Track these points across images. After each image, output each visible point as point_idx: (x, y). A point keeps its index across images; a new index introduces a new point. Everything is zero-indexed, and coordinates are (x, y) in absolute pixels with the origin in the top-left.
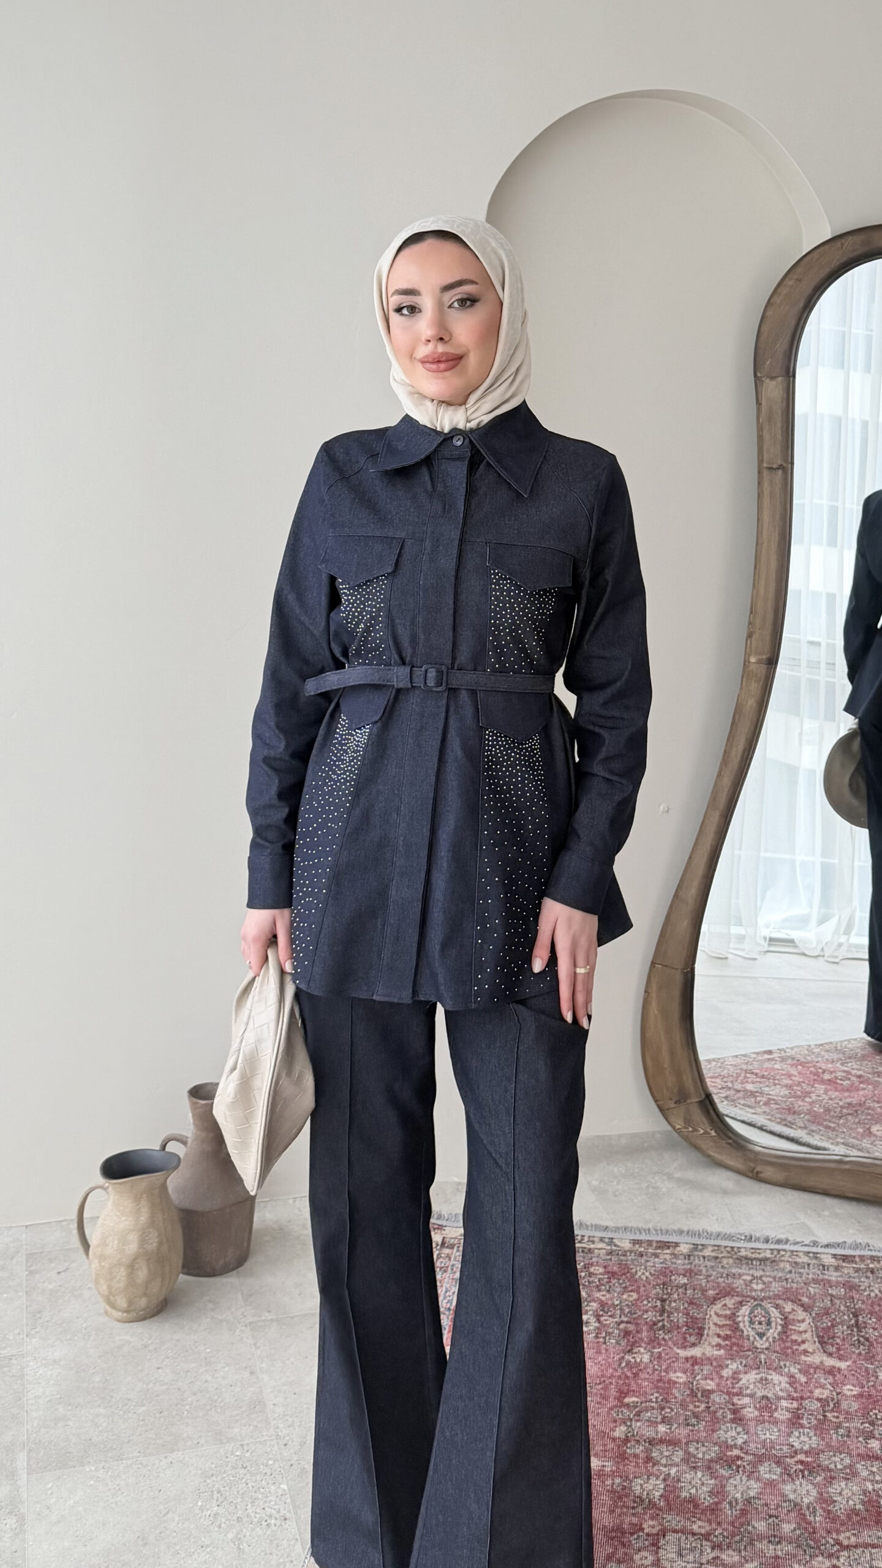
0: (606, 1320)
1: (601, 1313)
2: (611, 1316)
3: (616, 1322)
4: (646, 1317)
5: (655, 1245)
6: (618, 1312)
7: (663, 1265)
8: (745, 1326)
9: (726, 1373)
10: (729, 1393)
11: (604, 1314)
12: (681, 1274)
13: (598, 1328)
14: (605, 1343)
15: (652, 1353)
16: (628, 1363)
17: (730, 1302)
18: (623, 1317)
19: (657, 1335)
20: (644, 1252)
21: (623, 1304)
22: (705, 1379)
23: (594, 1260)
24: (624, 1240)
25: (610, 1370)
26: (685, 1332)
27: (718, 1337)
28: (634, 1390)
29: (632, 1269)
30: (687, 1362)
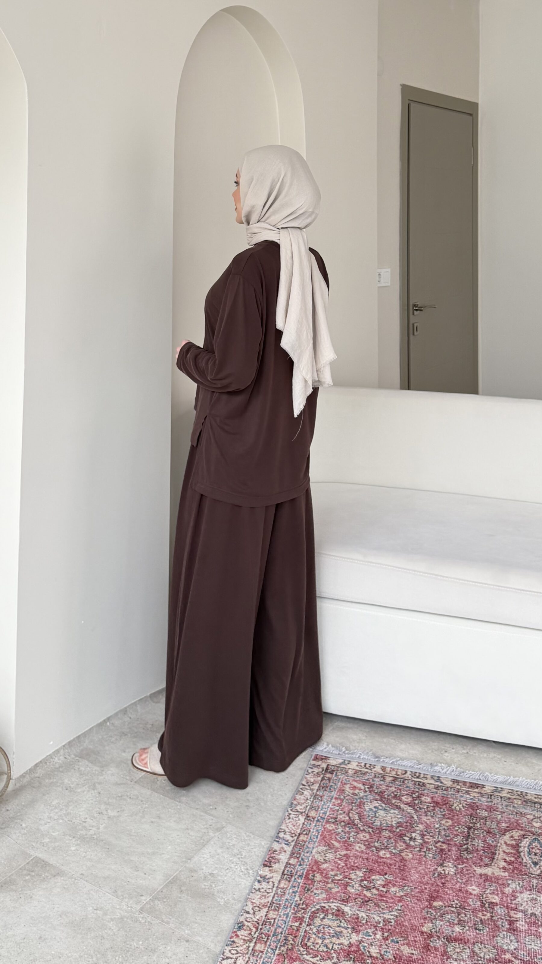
0: (428, 839)
1: (425, 833)
2: (431, 836)
3: (435, 841)
4: (456, 840)
5: (468, 785)
6: (437, 833)
7: (472, 801)
8: (524, 856)
9: (508, 890)
10: (507, 907)
11: (428, 835)
12: (483, 809)
13: (422, 845)
14: (425, 856)
15: (457, 868)
16: (440, 874)
17: (516, 834)
18: (440, 837)
19: (462, 855)
20: (460, 789)
21: (441, 828)
22: (492, 893)
23: (426, 791)
24: (447, 779)
25: (426, 878)
26: (482, 855)
27: (505, 861)
28: (441, 896)
29: (450, 801)
30: (481, 878)
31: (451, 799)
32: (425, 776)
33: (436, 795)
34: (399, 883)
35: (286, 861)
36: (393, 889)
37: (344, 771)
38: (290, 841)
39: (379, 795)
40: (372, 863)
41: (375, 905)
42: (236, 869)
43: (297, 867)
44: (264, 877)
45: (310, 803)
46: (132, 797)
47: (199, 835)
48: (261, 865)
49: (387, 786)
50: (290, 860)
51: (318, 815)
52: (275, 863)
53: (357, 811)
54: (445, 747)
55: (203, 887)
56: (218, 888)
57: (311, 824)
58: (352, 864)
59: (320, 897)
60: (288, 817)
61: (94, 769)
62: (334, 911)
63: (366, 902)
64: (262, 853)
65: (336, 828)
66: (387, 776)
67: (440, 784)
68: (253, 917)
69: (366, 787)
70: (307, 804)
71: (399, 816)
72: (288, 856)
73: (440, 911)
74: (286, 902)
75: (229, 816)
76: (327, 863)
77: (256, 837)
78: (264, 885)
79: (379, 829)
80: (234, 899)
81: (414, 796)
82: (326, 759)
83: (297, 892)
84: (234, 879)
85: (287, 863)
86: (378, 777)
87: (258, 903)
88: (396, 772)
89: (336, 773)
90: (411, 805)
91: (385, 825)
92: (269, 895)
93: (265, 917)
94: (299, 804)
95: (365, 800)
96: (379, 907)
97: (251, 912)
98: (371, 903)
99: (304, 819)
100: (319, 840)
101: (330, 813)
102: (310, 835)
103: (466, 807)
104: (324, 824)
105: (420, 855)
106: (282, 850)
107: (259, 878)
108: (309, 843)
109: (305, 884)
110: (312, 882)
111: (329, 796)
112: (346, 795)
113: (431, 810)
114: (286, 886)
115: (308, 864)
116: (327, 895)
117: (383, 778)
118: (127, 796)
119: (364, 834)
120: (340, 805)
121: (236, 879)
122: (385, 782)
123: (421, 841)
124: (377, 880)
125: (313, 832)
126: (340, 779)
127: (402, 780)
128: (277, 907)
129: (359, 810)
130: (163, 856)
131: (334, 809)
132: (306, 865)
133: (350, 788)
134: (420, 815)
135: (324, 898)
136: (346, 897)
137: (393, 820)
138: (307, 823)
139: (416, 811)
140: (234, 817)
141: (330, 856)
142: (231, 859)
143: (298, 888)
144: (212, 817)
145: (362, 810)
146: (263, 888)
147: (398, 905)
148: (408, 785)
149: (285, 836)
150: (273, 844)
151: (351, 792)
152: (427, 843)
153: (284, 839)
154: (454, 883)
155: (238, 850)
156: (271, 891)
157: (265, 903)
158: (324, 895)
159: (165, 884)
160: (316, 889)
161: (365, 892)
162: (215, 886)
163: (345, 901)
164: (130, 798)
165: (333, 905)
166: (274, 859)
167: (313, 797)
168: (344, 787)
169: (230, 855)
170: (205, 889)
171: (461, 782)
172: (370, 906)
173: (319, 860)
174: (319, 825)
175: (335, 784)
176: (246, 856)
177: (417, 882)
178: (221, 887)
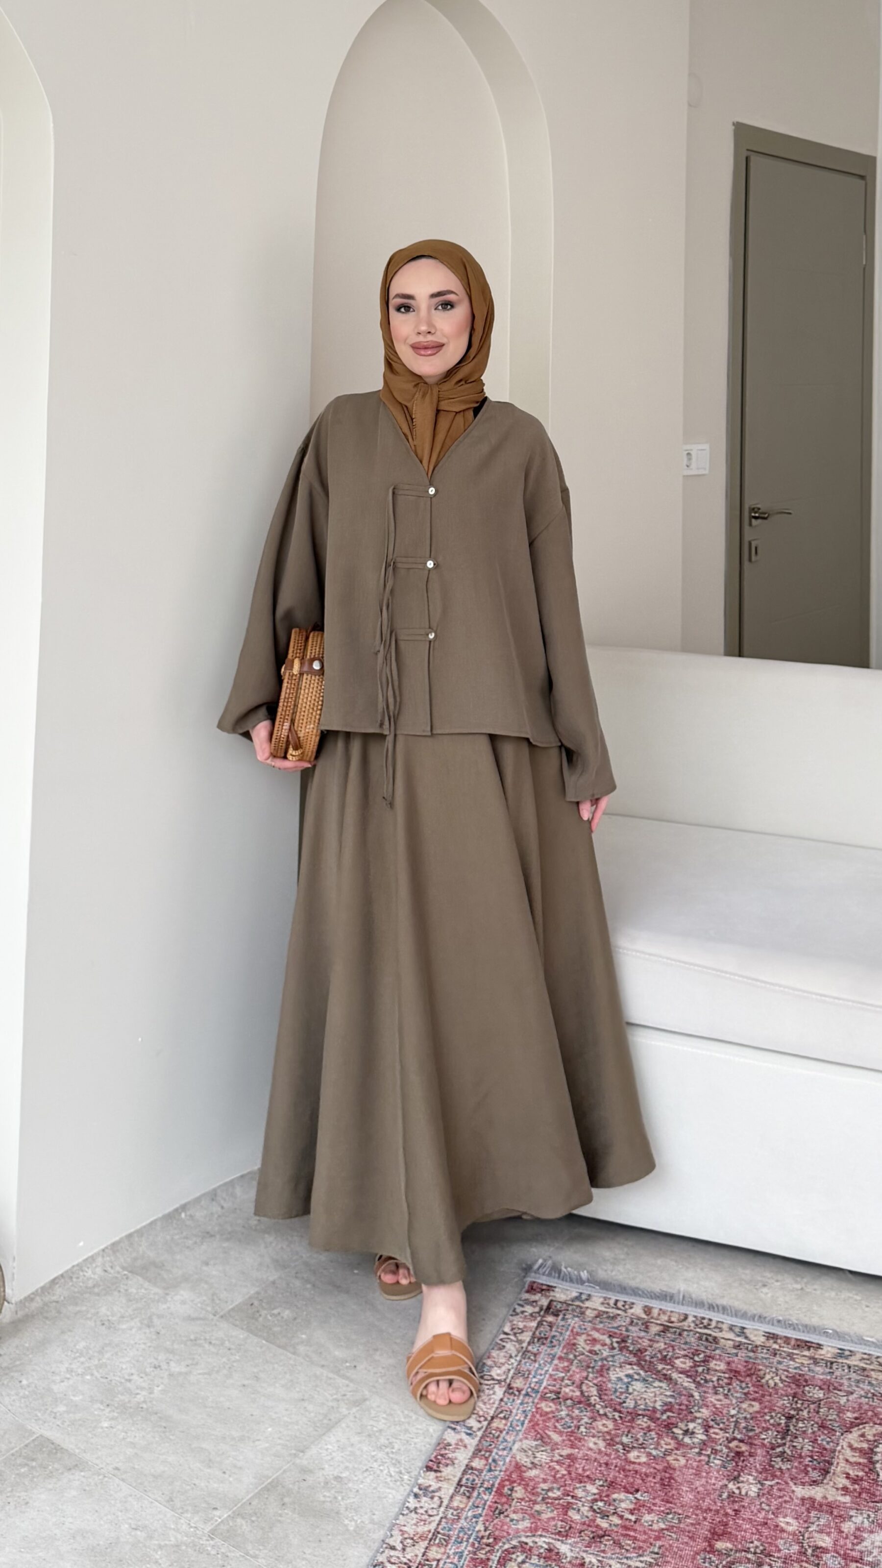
0: (714, 1433)
1: (712, 1423)
2: (721, 1429)
3: (727, 1438)
4: (764, 1437)
5: (793, 1342)
6: (733, 1424)
7: (798, 1371)
9: (848, 1527)
10: (845, 1557)
11: (716, 1426)
12: (816, 1386)
13: (704, 1443)
14: (708, 1463)
15: (762, 1485)
16: (731, 1495)
17: (871, 1431)
18: (736, 1432)
19: (773, 1463)
20: (779, 1350)
21: (741, 1416)
22: (821, 1532)
23: (718, 1352)
24: (756, 1332)
25: (707, 1500)
26: (808, 1465)
27: (848, 1478)
28: (730, 1533)
29: (759, 1370)
30: (803, 1505)
31: (761, 1367)
32: (720, 1325)
33: (736, 1359)
34: (660, 1507)
35: (466, 1462)
36: (647, 1517)
37: (577, 1311)
38: (474, 1429)
39: (635, 1355)
40: (614, 1470)
41: (614, 1543)
42: (381, 1471)
43: (485, 1473)
44: (425, 1489)
45: (515, 1364)
46: (213, 1342)
47: (321, 1412)
48: (421, 1468)
49: (650, 1340)
50: (472, 1461)
51: (528, 1385)
52: (447, 1465)
53: (595, 1382)
54: (764, 1277)
55: (322, 1499)
56: (348, 1501)
57: (514, 1400)
58: (580, 1471)
59: (521, 1526)
61: (153, 1292)
62: (542, 1551)
63: (598, 1537)
64: (425, 1446)
65: (557, 1409)
66: (652, 1322)
67: (744, 1341)
68: (401, 1555)
69: (615, 1340)
70: (510, 1367)
71: (668, 1393)
72: (470, 1454)
73: (727, 1558)
74: (459, 1532)
75: (377, 1381)
76: (536, 1468)
78: (425, 1502)
79: (631, 1413)
80: (372, 1522)
81: (696, 1358)
82: (548, 1290)
83: (481, 1515)
84: (375, 1488)
85: (467, 1466)
86: (637, 1324)
87: (412, 1533)
88: (670, 1316)
90: (689, 1374)
91: (642, 1407)
92: (432, 1518)
93: (423, 1556)
94: (496, 1365)
95: (611, 1363)
96: (621, 1547)
97: (399, 1547)
98: (608, 1540)
99: (502, 1392)
100: (526, 1429)
101: (549, 1383)
102: (510, 1419)
103: (785, 1381)
104: (536, 1401)
105: (700, 1461)
106: (460, 1444)
107: (416, 1490)
108: (507, 1433)
109: (496, 1502)
110: (508, 1499)
111: (549, 1355)
112: (577, 1354)
113: (724, 1385)
114: (462, 1506)
115: (504, 1468)
116: (532, 1523)
117: (646, 1326)
118: (205, 1339)
119: (604, 1422)
120: (567, 1370)
121: (379, 1489)
122: (647, 1332)
123: (704, 1437)
124: (621, 1501)
125: (516, 1415)
126: (569, 1325)
127: (678, 1331)
128: (444, 1539)
129: (600, 1379)
130: (257, 1443)
131: (556, 1377)
132: (501, 1471)
133: (585, 1341)
134: (705, 1392)
135: (527, 1528)
136: (565, 1528)
137: (657, 1399)
138: (509, 1399)
139: (698, 1385)
140: (386, 1383)
141: (543, 1457)
142: (373, 1453)
143: (484, 1508)
144: (346, 1382)
145: (605, 1380)
146: (421, 1507)
147: (655, 1546)
148: (688, 1340)
150: (446, 1433)
151: (588, 1348)
152: (714, 1441)
154: (755, 1511)
155: (388, 1439)
156: (435, 1512)
157: (424, 1533)
158: (527, 1524)
159: (256, 1491)
160: (514, 1512)
161: (599, 1521)
162: (343, 1499)
163: (564, 1535)
164: (210, 1343)
165: (541, 1541)
166: (445, 1459)
167: (520, 1354)
168: (575, 1339)
169: (372, 1447)
170: (324, 1502)
171: (781, 1338)
172: (606, 1545)
173: (523, 1462)
174: (527, 1403)
175: (561, 1333)
176: (399, 1450)
177: (691, 1507)
178: (352, 1500)
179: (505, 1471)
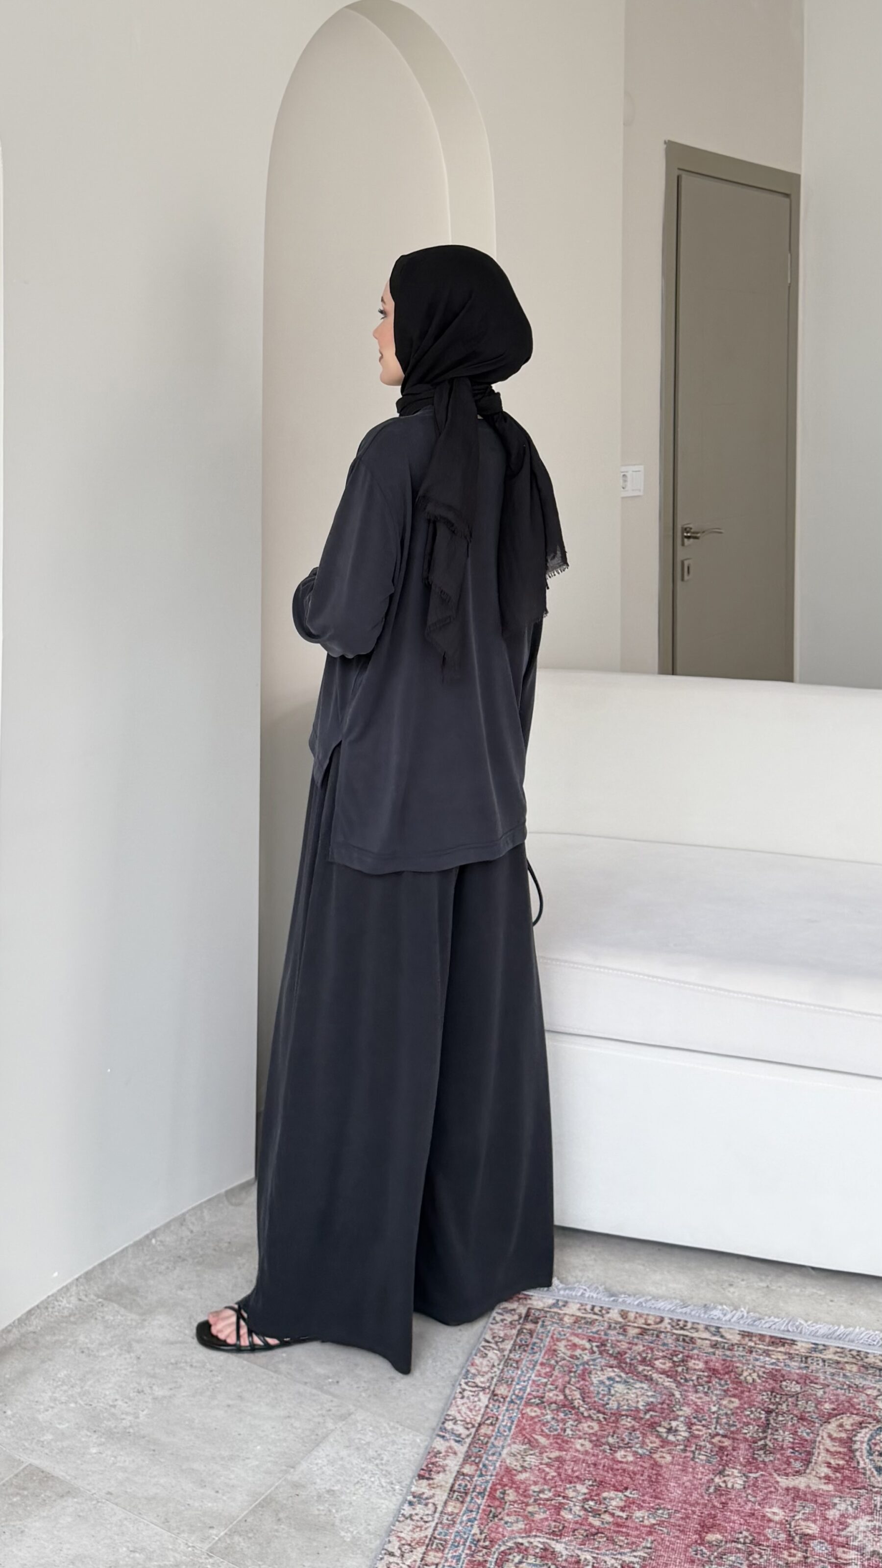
0: (697, 1430)
1: (694, 1421)
2: (703, 1426)
4: (746, 1431)
5: (767, 1340)
6: (714, 1421)
7: (774, 1366)
8: (861, 1457)
9: (833, 1514)
10: (832, 1543)
11: (699, 1423)
12: (793, 1380)
13: (688, 1440)
14: (693, 1459)
15: (747, 1477)
16: (718, 1488)
17: (848, 1421)
18: (718, 1428)
19: (756, 1456)
20: (754, 1347)
21: (721, 1412)
22: (807, 1520)
23: (695, 1352)
24: (731, 1331)
25: (695, 1495)
26: (790, 1456)
27: (828, 1466)
28: (720, 1524)
29: (737, 1367)
30: (787, 1495)
31: (738, 1365)
32: (696, 1326)
33: (713, 1358)
34: (649, 1503)
35: (457, 1468)
36: (639, 1514)
37: (556, 1317)
38: (463, 1436)
39: (616, 1358)
40: (603, 1470)
41: (607, 1540)
42: (373, 1482)
43: (476, 1478)
44: (419, 1497)
45: (498, 1372)
46: (194, 1364)
47: (308, 1427)
48: (414, 1477)
49: (630, 1343)
50: (463, 1467)
51: (512, 1392)
52: (439, 1472)
53: (578, 1385)
54: (729, 1276)
55: (317, 1512)
56: (342, 1513)
57: (499, 1407)
58: (569, 1472)
59: (516, 1527)
60: (460, 1396)
61: (129, 1318)
62: (537, 1550)
63: (592, 1535)
64: (416, 1456)
65: (542, 1413)
66: (629, 1326)
67: (720, 1339)
68: (399, 1562)
69: (594, 1344)
70: (493, 1375)
71: (650, 1393)
72: (461, 1460)
73: (718, 1549)
74: (456, 1536)
75: (360, 1396)
76: (526, 1471)
77: (406, 1429)
78: (420, 1509)
79: (614, 1414)
80: (368, 1532)
81: (675, 1359)
82: (526, 1299)
83: (475, 1519)
84: (368, 1499)
85: (458, 1472)
86: (615, 1328)
87: (409, 1539)
88: (646, 1320)
89: (543, 1322)
90: (669, 1374)
91: (625, 1407)
92: (428, 1525)
93: (421, 1561)
94: (480, 1373)
95: (592, 1367)
96: (614, 1543)
97: (398, 1553)
98: (601, 1537)
99: (487, 1399)
100: (514, 1434)
101: (533, 1389)
102: (497, 1425)
103: (763, 1377)
104: (521, 1407)
105: (685, 1457)
106: (450, 1451)
107: (410, 1498)
108: (496, 1439)
109: (489, 1506)
110: (501, 1502)
111: (530, 1361)
112: (559, 1359)
113: (704, 1383)
114: (456, 1511)
115: (494, 1473)
116: (526, 1525)
117: (624, 1330)
118: (188, 1363)
119: (589, 1423)
120: (549, 1375)
121: (372, 1500)
122: (626, 1336)
123: (686, 1434)
124: (612, 1499)
125: (503, 1421)
126: (549, 1332)
127: (655, 1332)
128: (441, 1544)
129: (582, 1383)
130: (247, 1461)
131: (539, 1383)
132: (491, 1476)
133: (566, 1346)
134: (686, 1391)
135: (521, 1529)
136: (559, 1527)
137: (640, 1400)
138: (494, 1405)
139: (679, 1385)
140: (370, 1396)
141: (532, 1460)
142: (363, 1466)
143: (478, 1512)
144: (330, 1398)
145: (587, 1383)
146: (417, 1514)
147: (647, 1540)
148: (666, 1341)
149: (455, 1427)
150: (435, 1441)
151: (569, 1353)
152: (697, 1437)
153: (453, 1433)
154: (743, 1503)
155: (376, 1451)
156: (430, 1518)
157: (421, 1539)
158: (521, 1525)
159: (250, 1508)
160: (508, 1515)
161: (591, 1519)
162: (337, 1511)
163: (557, 1534)
165: (536, 1541)
166: (436, 1467)
167: (502, 1363)
168: (555, 1345)
169: (362, 1460)
170: (319, 1515)
171: (756, 1336)
172: (599, 1542)
173: (513, 1466)
174: (512, 1410)
175: (541, 1340)
176: (388, 1461)
177: (679, 1502)
178: (346, 1513)
179: (496, 1476)
